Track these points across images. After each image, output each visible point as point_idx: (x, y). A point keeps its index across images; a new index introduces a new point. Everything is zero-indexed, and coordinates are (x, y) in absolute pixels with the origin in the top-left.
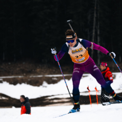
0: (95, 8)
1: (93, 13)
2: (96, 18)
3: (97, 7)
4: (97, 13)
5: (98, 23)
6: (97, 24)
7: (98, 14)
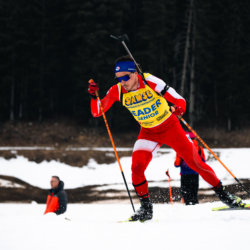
0: (189, 31)
1: (185, 40)
2: (190, 49)
3: (192, 30)
4: (191, 41)
5: (193, 59)
6: (190, 61)
7: (194, 43)
